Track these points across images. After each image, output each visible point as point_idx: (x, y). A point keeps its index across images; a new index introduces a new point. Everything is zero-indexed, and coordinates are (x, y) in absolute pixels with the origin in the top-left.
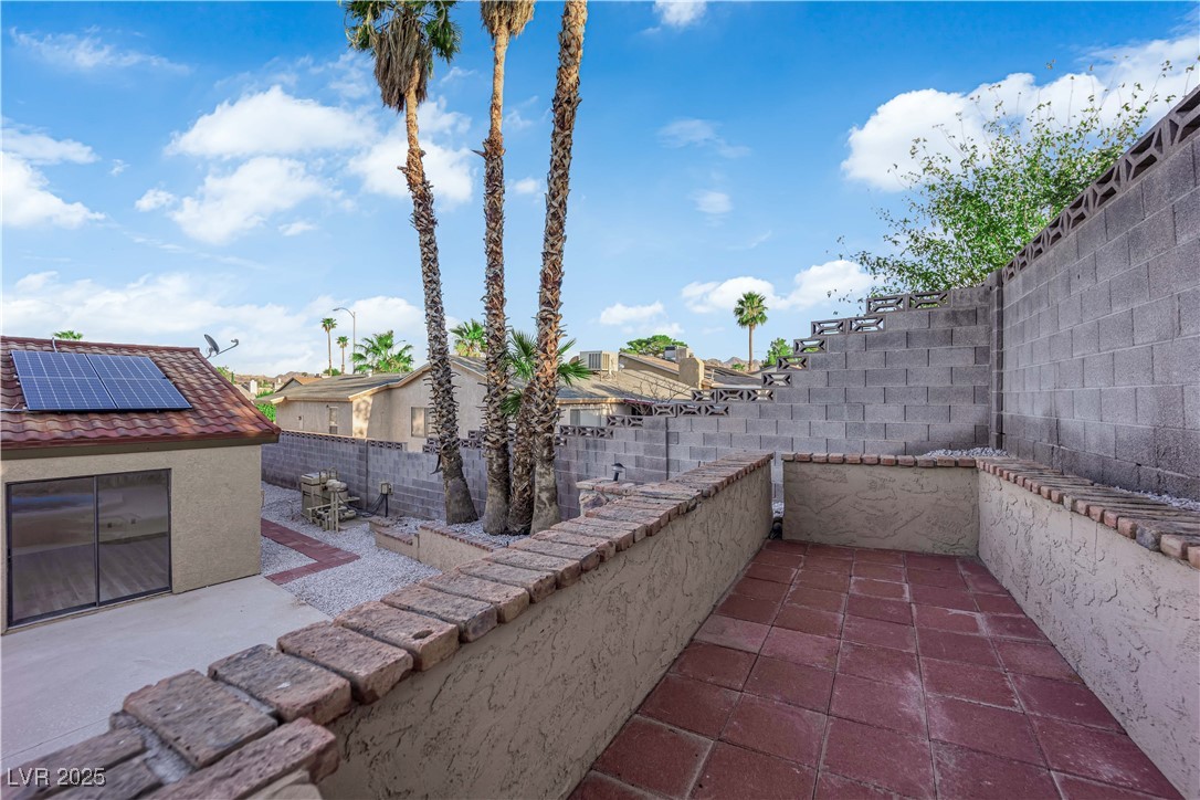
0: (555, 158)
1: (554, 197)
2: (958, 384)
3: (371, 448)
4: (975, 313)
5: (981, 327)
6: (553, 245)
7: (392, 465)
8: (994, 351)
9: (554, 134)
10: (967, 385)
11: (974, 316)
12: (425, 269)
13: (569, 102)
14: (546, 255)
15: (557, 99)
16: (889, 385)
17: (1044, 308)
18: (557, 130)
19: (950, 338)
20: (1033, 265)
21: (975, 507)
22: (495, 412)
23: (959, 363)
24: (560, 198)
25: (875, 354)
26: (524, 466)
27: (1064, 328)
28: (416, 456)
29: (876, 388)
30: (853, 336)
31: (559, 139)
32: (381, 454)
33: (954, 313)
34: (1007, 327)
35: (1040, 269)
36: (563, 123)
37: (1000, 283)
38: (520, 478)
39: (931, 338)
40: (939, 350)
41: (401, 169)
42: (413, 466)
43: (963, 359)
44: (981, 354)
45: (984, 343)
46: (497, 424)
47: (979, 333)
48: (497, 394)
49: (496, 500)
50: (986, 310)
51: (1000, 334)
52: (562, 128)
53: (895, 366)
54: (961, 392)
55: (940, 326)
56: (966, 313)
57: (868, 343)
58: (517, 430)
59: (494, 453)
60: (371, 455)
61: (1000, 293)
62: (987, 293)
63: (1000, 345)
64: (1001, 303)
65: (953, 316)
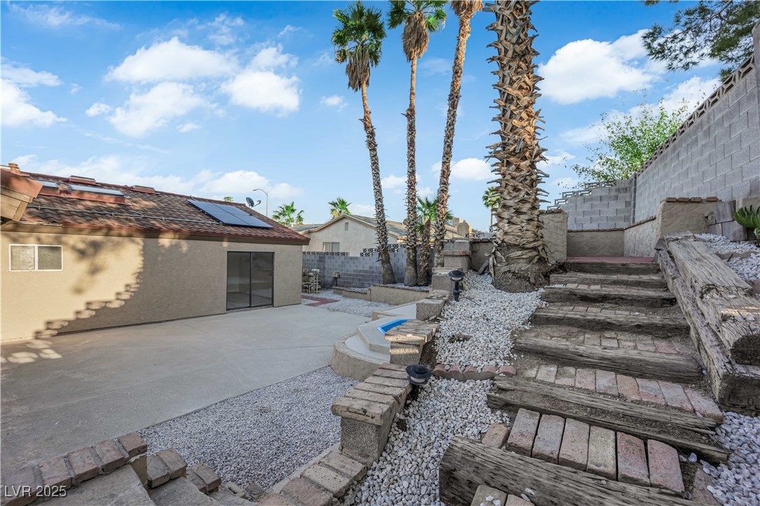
0: (450, 121)
1: (448, 138)
2: (619, 215)
3: (327, 256)
4: (626, 189)
5: (628, 194)
6: (447, 159)
7: (340, 263)
8: (632, 203)
9: (449, 110)
10: (622, 215)
11: (625, 190)
12: (374, 167)
13: (457, 97)
14: (444, 163)
15: (451, 95)
16: (593, 216)
17: (647, 185)
18: (451, 108)
19: (617, 198)
20: (645, 171)
21: (623, 242)
22: (412, 232)
23: (619, 207)
24: (451, 138)
25: (587, 205)
26: (426, 256)
27: (652, 190)
28: (356, 258)
29: (587, 217)
30: (580, 198)
31: (452, 113)
32: (333, 258)
33: (619, 189)
34: (637, 193)
35: (647, 172)
36: (453, 106)
37: (636, 178)
38: (424, 261)
39: (609, 198)
40: (612, 202)
41: (361, 120)
42: (354, 263)
43: (621, 206)
44: (628, 204)
45: (629, 200)
46: (413, 238)
47: (627, 196)
48: (413, 224)
49: (412, 272)
50: (630, 188)
51: (635, 196)
52: (453, 108)
53: (596, 209)
54: (620, 218)
55: (613, 194)
56: (623, 189)
57: (585, 200)
58: (423, 240)
59: (411, 251)
60: (326, 259)
61: (635, 182)
62: (631, 182)
63: (635, 200)
64: (635, 185)
65: (618, 190)
